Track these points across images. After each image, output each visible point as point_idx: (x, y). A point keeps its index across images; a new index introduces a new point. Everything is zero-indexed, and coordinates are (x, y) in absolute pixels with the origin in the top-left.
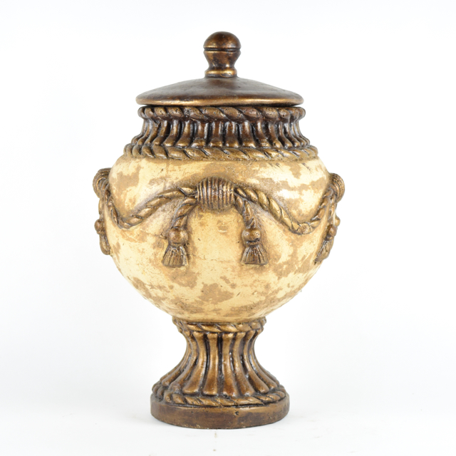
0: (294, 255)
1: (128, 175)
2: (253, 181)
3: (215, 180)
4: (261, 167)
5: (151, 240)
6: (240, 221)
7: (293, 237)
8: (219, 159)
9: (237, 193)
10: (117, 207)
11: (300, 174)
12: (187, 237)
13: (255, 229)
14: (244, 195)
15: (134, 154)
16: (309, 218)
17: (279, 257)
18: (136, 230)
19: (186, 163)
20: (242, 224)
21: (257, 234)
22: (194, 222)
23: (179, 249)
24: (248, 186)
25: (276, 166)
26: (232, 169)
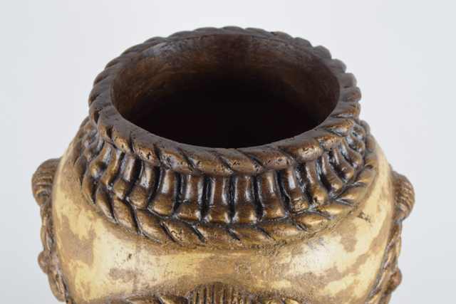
1: (77, 235)
2: (281, 285)
4: (293, 254)
8: (224, 248)
11: (356, 242)
19: (169, 253)
24: (273, 295)
25: (318, 246)
26: (246, 269)
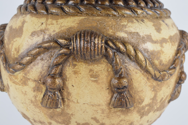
0: (154, 99)
1: (16, 28)
2: (122, 35)
3: (88, 33)
4: (128, 22)
5: (32, 84)
6: (110, 70)
7: (155, 83)
8: (92, 15)
9: (108, 45)
10: (6, 55)
11: (161, 30)
12: (61, 83)
13: (123, 78)
14: (114, 47)
15: (22, 11)
16: (168, 67)
17: (142, 101)
18: (20, 75)
19: (63, 18)
20: (112, 73)
21: (125, 81)
22: (69, 71)
23: (54, 94)
24: (118, 39)
25: (141, 22)
26: (103, 23)
